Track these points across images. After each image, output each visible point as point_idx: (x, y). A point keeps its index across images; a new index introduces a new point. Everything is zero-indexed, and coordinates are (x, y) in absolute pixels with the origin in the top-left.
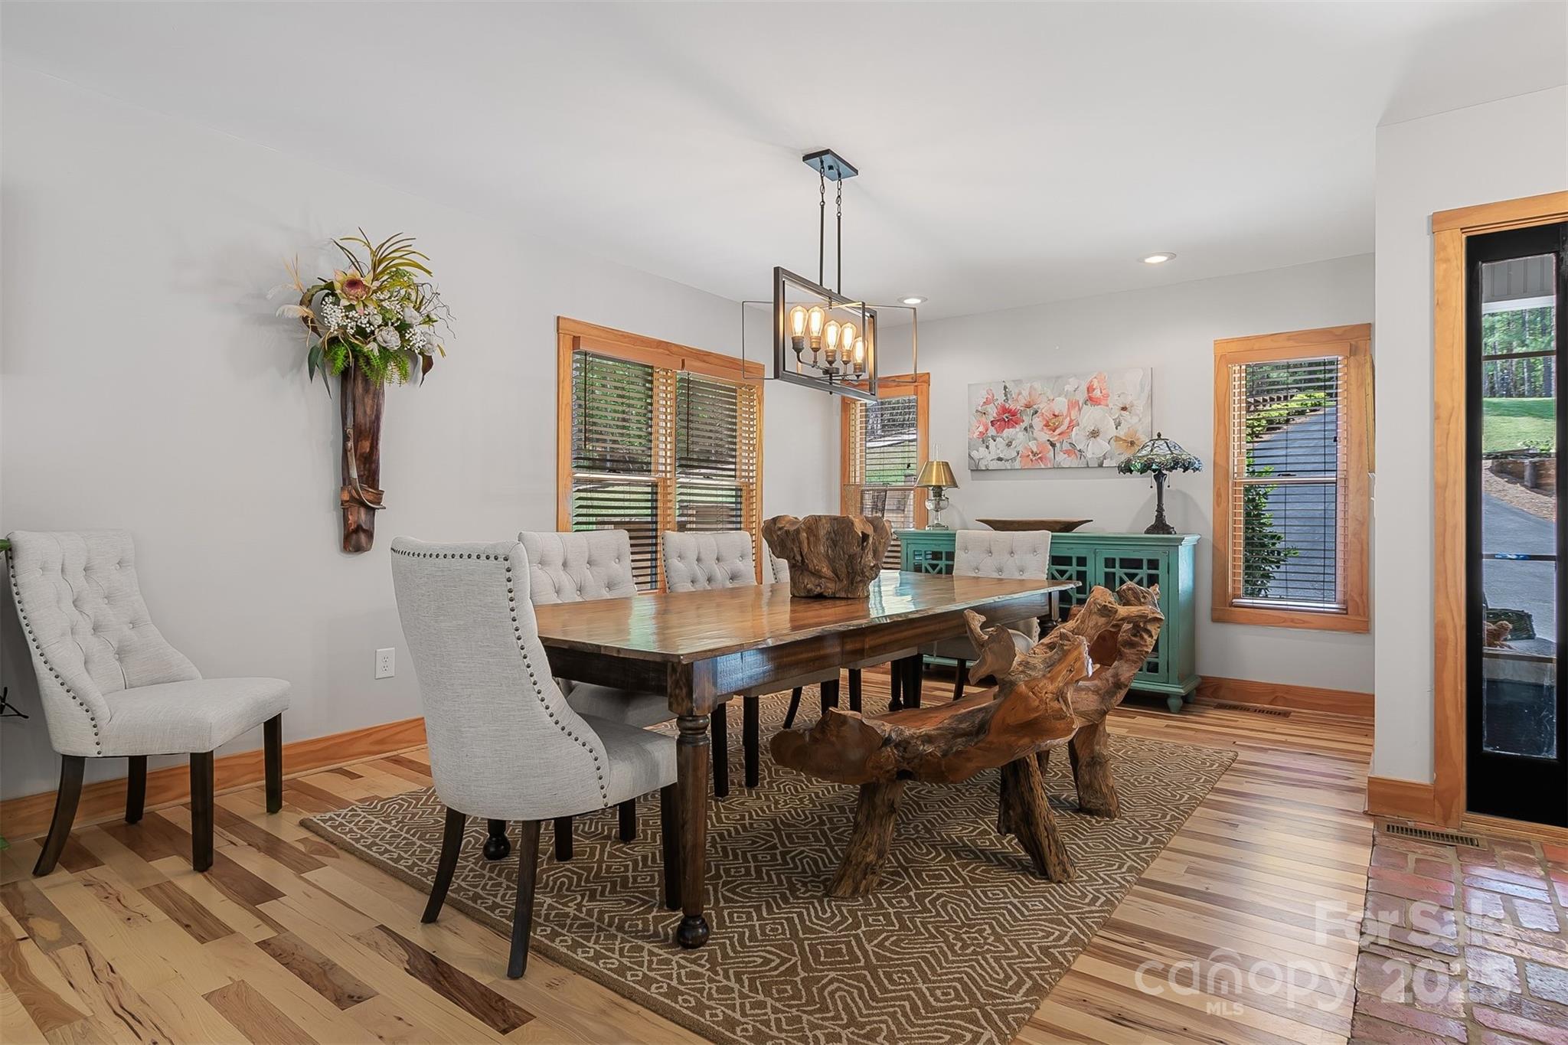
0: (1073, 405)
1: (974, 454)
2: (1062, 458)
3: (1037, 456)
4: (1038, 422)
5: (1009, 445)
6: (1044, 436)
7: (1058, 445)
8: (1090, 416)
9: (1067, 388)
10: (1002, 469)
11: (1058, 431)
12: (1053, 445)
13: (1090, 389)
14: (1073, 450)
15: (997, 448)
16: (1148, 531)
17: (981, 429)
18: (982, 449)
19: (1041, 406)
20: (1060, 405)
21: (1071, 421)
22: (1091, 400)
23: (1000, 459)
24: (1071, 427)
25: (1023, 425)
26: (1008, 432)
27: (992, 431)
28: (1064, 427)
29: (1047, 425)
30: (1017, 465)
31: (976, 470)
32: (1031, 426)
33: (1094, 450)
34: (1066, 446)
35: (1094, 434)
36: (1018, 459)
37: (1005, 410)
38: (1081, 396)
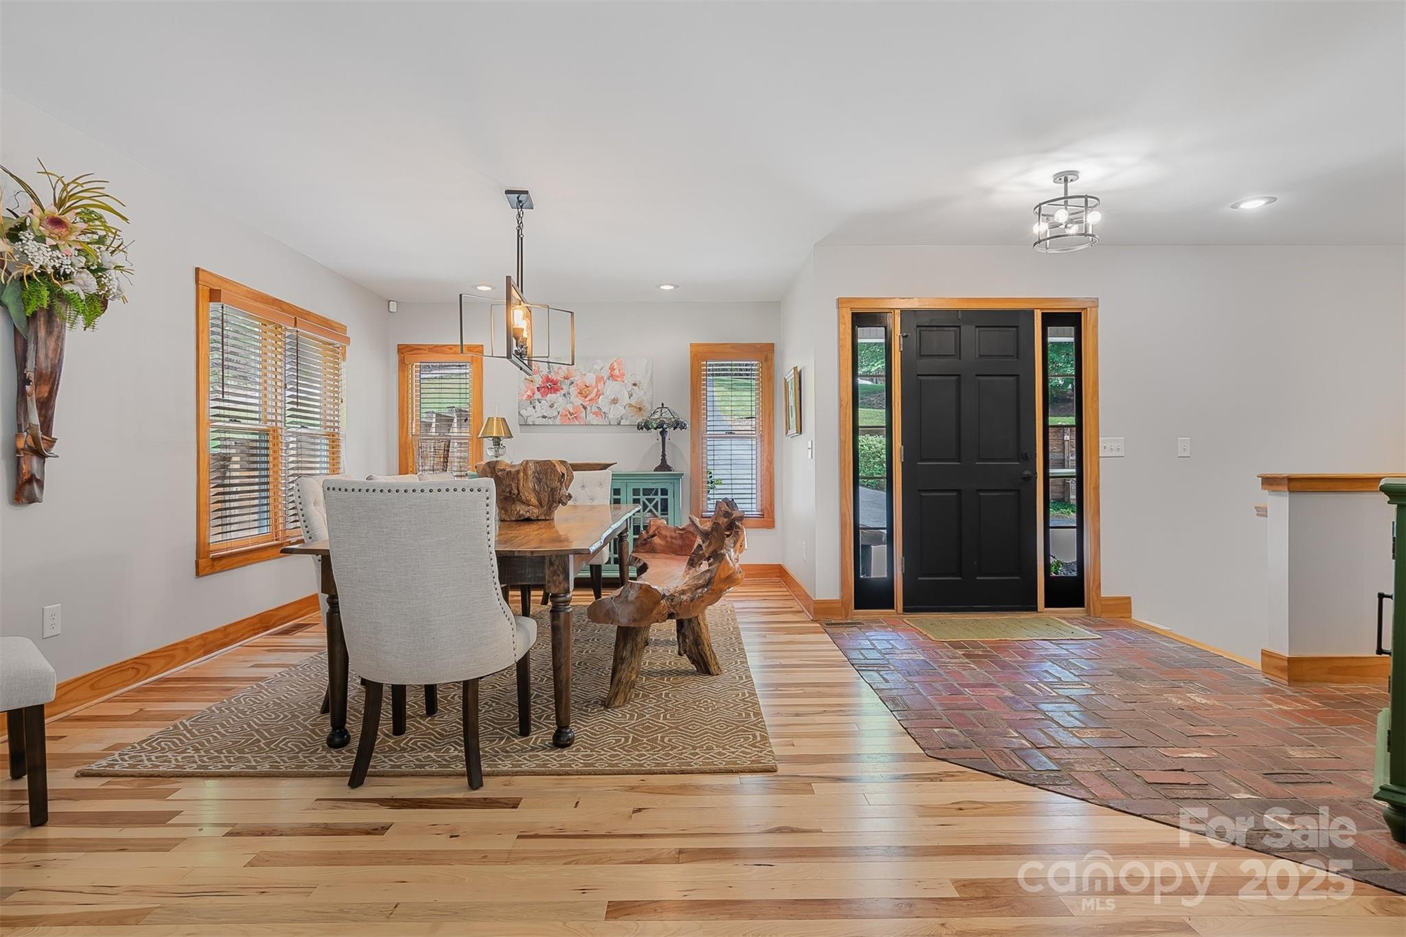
0: (599, 379)
1: (523, 412)
2: (592, 418)
3: (573, 415)
4: (573, 390)
5: (551, 406)
6: (578, 401)
7: (588, 408)
8: (611, 389)
9: (595, 366)
10: (545, 423)
11: (589, 398)
12: (585, 408)
13: (612, 369)
14: (599, 413)
15: (542, 408)
16: (656, 470)
17: (529, 393)
18: (530, 409)
19: (576, 378)
20: (590, 379)
21: (598, 391)
22: (612, 376)
23: (544, 417)
24: (598, 395)
25: (563, 392)
26: (551, 397)
27: (538, 395)
28: (593, 395)
29: (580, 393)
30: (558, 421)
31: (524, 424)
32: (569, 393)
33: (615, 413)
34: (594, 409)
35: (615, 401)
36: (559, 417)
37: (548, 380)
38: (605, 374)
